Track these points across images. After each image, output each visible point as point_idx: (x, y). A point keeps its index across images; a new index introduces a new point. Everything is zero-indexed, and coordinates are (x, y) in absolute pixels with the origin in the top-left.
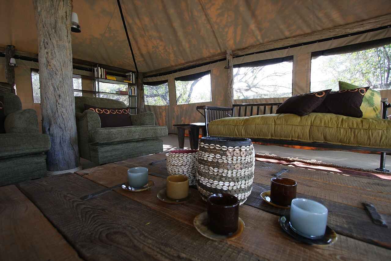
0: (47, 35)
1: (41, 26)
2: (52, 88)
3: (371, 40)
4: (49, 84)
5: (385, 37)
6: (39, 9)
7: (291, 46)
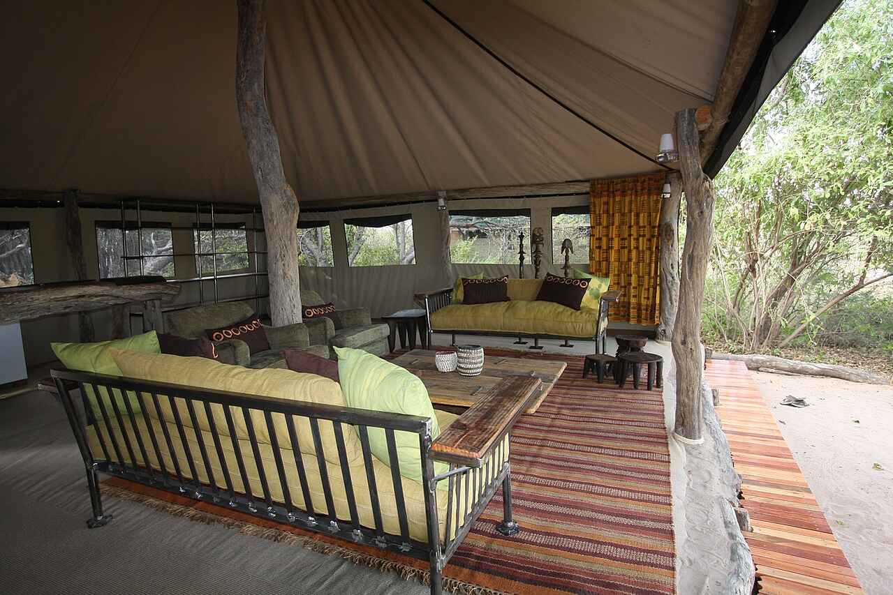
1: (278, 239)
2: (288, 299)
4: (285, 295)
7: (528, 197)
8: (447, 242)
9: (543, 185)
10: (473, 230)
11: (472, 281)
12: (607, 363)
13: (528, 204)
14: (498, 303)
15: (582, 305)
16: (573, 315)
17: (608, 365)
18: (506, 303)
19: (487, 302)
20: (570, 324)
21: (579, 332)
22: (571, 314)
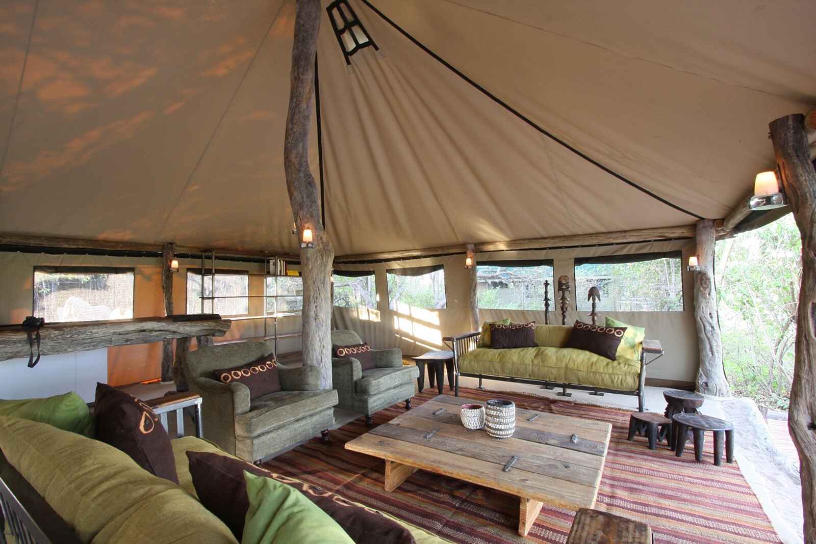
0: (317, 290)
1: (311, 282)
2: (318, 339)
3: (636, 253)
4: (316, 336)
5: (651, 251)
6: (310, 267)
7: (550, 248)
8: (475, 290)
9: (565, 237)
10: (497, 281)
11: (499, 326)
12: (659, 425)
13: (551, 254)
14: (526, 348)
15: (617, 354)
16: (610, 366)
17: (660, 427)
18: (535, 349)
19: (515, 348)
20: (607, 376)
21: (618, 385)
22: (607, 364)
